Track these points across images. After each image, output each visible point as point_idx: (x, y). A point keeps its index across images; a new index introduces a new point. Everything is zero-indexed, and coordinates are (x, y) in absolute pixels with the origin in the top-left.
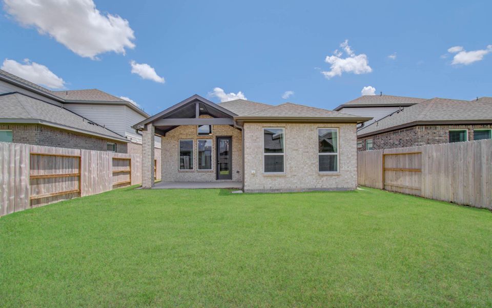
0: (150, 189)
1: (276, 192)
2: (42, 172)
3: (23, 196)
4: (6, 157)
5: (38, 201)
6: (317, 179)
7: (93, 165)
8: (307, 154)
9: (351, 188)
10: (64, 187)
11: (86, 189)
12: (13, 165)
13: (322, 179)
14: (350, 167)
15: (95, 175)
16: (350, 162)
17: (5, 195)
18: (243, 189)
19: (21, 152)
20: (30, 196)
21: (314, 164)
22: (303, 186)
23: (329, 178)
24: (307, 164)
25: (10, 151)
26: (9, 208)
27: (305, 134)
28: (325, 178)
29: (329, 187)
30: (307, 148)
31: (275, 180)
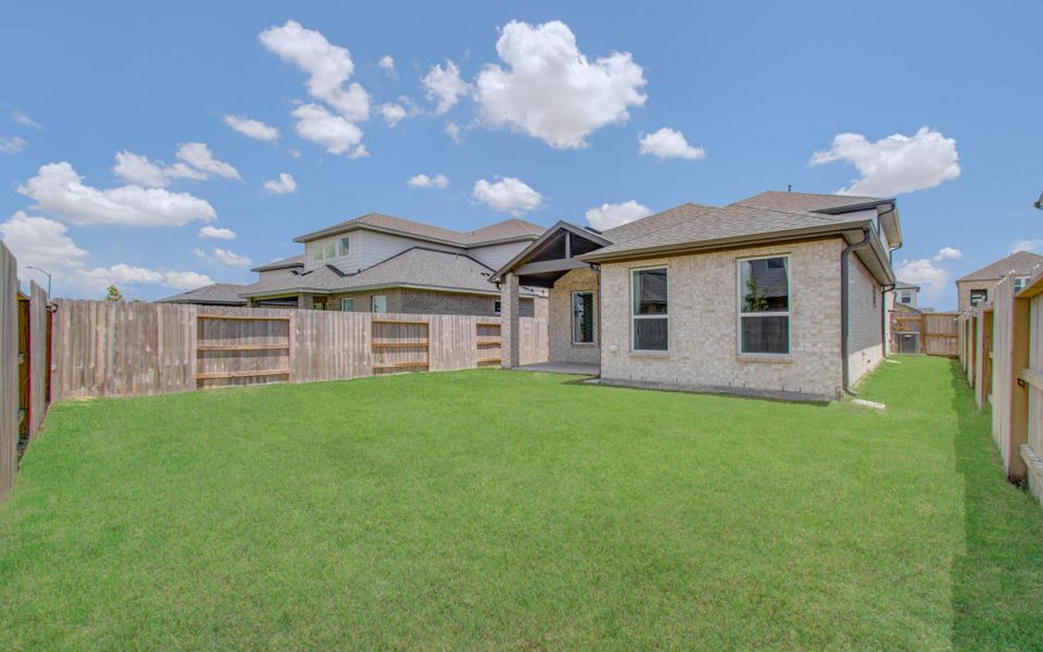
0: (509, 369)
1: (651, 387)
2: (385, 341)
3: (365, 363)
4: (351, 326)
5: (381, 370)
6: (733, 368)
7: (446, 334)
8: (712, 315)
9: (822, 395)
10: (409, 358)
11: (436, 363)
12: (356, 333)
13: (746, 369)
14: (820, 345)
15: (449, 347)
16: (820, 332)
17: (351, 361)
18: (599, 377)
19: (364, 320)
20: (372, 364)
21: (728, 335)
22: (703, 380)
23: (762, 367)
24: (711, 335)
25: (354, 320)
26: (354, 373)
27: (708, 276)
28: (752, 368)
29: (762, 387)
30: (713, 304)
31: (649, 364)
